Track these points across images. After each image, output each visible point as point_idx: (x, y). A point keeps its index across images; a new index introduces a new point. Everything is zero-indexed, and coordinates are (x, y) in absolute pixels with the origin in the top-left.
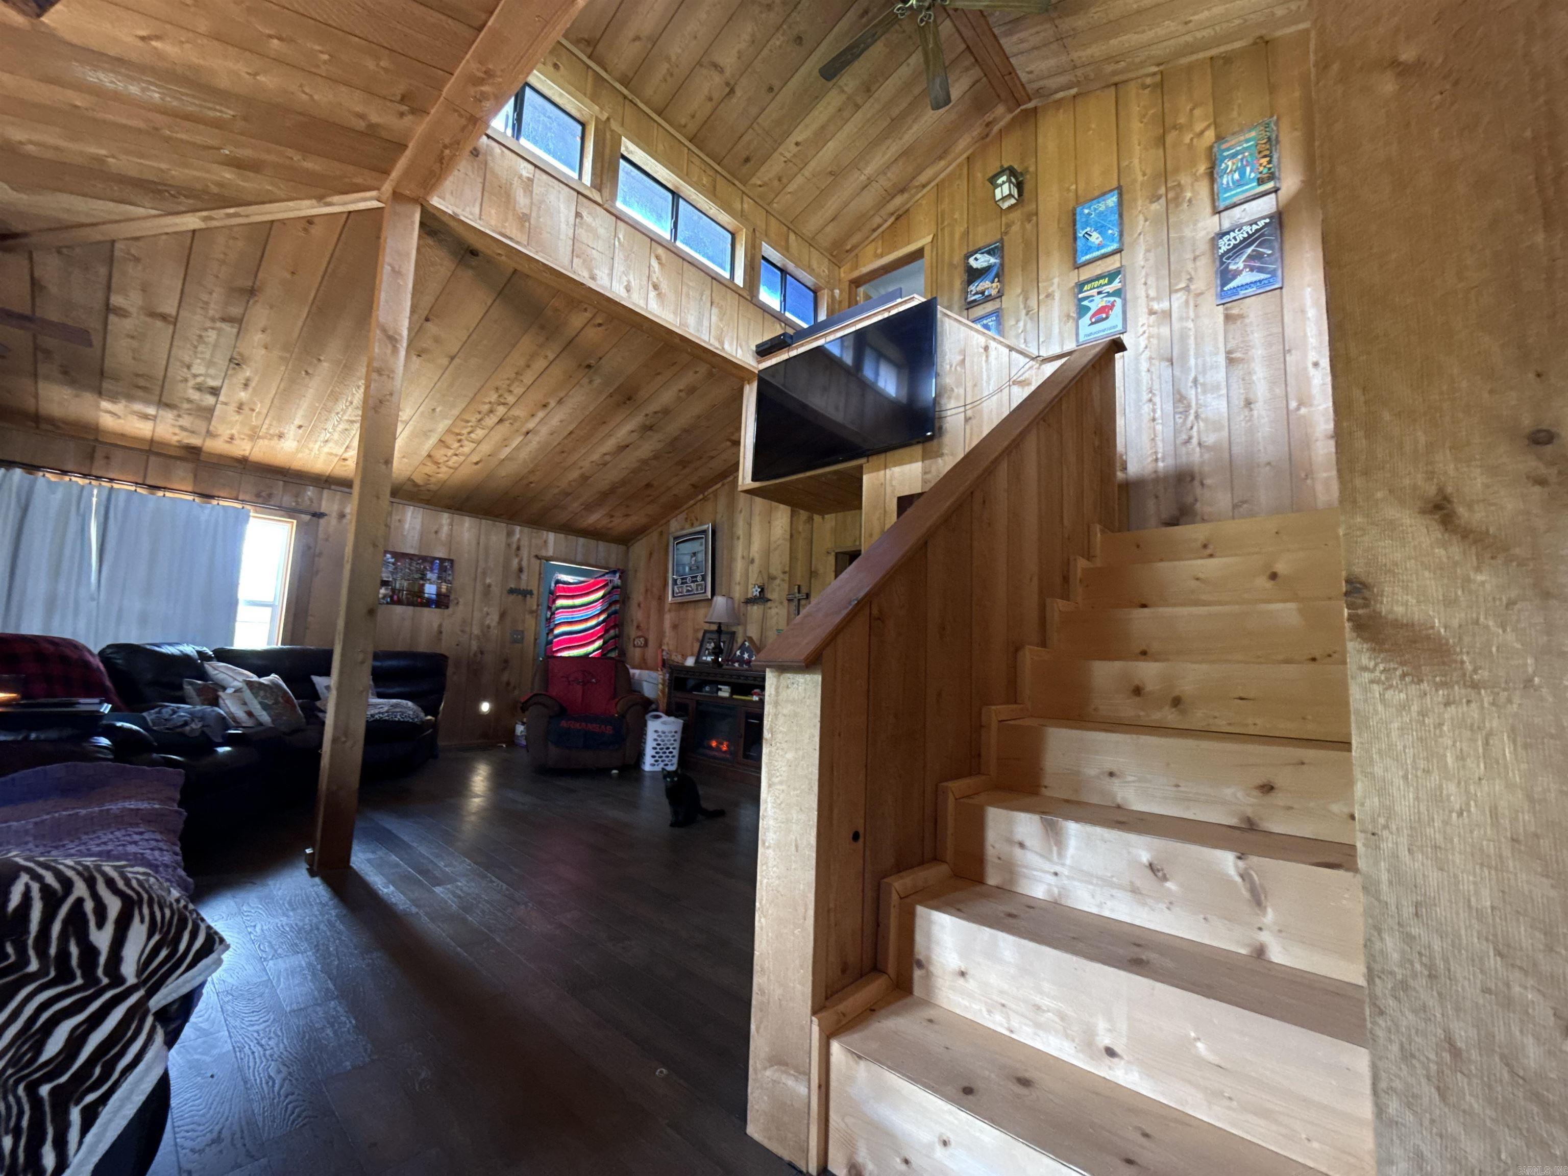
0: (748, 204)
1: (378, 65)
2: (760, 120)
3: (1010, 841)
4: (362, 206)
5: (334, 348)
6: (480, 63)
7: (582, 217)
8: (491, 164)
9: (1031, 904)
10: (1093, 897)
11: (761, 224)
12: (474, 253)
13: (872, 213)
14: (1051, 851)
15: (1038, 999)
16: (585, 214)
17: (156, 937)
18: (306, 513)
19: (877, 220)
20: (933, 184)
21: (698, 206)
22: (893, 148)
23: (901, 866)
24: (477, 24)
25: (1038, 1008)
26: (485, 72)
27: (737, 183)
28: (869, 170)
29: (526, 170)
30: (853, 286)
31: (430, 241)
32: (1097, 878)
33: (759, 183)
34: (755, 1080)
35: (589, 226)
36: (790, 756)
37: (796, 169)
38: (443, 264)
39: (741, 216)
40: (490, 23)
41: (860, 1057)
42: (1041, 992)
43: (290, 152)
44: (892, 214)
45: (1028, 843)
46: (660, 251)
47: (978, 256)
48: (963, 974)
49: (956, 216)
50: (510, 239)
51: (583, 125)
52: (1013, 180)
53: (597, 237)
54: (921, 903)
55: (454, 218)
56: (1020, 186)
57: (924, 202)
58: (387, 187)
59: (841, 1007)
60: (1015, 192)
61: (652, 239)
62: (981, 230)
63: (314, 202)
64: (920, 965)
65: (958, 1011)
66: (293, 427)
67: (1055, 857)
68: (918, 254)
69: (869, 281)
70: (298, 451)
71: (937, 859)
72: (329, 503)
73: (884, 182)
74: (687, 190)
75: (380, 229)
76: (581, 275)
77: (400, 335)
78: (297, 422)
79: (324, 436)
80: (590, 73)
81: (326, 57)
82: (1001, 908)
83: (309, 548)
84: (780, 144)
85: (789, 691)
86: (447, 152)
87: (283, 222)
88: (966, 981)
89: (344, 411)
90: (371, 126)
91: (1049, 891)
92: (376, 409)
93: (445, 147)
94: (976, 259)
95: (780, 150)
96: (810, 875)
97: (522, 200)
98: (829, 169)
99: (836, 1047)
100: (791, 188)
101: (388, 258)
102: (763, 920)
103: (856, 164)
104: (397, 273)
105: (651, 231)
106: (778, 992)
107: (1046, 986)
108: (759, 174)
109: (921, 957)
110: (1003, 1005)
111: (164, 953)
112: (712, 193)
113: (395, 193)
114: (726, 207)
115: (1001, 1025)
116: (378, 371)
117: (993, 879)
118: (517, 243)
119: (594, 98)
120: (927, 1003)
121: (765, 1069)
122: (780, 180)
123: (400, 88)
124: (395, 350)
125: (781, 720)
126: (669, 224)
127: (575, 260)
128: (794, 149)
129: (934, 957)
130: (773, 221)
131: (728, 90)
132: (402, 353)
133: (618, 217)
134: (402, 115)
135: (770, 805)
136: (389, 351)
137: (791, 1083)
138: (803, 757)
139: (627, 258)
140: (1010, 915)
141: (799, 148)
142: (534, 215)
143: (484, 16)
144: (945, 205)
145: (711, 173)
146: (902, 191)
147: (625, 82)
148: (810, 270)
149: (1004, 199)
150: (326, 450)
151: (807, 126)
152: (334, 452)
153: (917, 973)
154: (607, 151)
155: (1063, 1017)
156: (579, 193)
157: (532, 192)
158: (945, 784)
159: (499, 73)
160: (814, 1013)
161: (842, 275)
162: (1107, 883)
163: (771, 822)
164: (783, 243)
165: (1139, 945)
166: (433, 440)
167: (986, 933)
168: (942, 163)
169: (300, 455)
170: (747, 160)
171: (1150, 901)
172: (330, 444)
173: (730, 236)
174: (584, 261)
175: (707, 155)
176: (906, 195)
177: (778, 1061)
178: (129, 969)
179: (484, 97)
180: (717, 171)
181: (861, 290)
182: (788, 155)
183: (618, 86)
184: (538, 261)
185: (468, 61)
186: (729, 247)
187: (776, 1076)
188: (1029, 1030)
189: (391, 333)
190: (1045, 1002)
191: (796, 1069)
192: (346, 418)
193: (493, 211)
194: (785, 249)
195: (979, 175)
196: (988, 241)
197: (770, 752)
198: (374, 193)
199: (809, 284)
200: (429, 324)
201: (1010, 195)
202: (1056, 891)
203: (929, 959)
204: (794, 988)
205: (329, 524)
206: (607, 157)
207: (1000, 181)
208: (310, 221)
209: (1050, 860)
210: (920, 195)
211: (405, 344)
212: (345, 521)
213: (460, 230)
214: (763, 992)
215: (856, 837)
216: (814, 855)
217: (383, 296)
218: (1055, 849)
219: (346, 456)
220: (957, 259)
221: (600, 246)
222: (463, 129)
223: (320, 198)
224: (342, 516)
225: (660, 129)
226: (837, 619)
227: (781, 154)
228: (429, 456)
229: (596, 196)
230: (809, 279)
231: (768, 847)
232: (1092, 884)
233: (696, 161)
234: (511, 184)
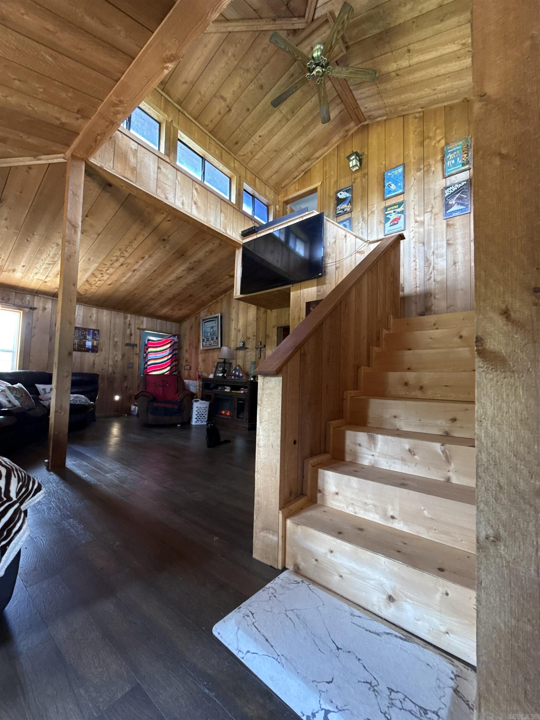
0: (237, 164)
1: (67, 95)
2: (243, 124)
3: (355, 444)
4: (56, 161)
5: (41, 229)
6: (117, 97)
7: (160, 169)
8: (117, 142)
9: (363, 467)
10: (387, 463)
11: (243, 174)
12: (110, 185)
13: (293, 170)
14: (371, 447)
15: (366, 501)
16: (162, 168)
17: (21, 483)
18: (26, 308)
19: (296, 174)
20: (322, 158)
21: (214, 164)
22: (304, 140)
23: (312, 454)
24: (115, 78)
25: (366, 504)
26: (119, 101)
27: (232, 154)
28: (293, 150)
29: (134, 146)
30: (285, 204)
31: (89, 179)
32: (389, 456)
33: (242, 154)
34: (256, 537)
35: (164, 173)
36: (269, 410)
37: (259, 148)
38: (96, 190)
39: (234, 170)
40: (122, 78)
41: (298, 524)
42: (367, 498)
43: (21, 134)
44: (303, 171)
45: (362, 444)
46: (197, 186)
47: (341, 192)
48: (337, 494)
49: (332, 173)
50: (128, 179)
51: (160, 123)
52: (358, 158)
53: (168, 179)
54: (321, 468)
55: (101, 168)
56: (360, 161)
57: (317, 166)
58: (69, 153)
59: (290, 507)
60: (358, 164)
61: (193, 180)
62: (342, 180)
63: (32, 158)
64: (320, 491)
65: (335, 508)
66: (20, 267)
67: (373, 449)
68: (315, 190)
69: (293, 201)
70: (22, 278)
71: (325, 452)
72: (38, 303)
73: (300, 156)
74: (209, 157)
75: (65, 172)
76: (161, 197)
77: (78, 224)
78: (22, 264)
79: (35, 271)
80: (163, 98)
81: (42, 90)
82: (352, 469)
83: (29, 324)
84: (252, 136)
85: (268, 384)
86: (99, 137)
87: (16, 167)
88: (338, 496)
89: (46, 259)
90: (62, 123)
91: (370, 462)
92: (68, 260)
93: (98, 135)
94: (341, 194)
95: (252, 138)
96: (278, 457)
97: (132, 160)
98: (275, 149)
99: (288, 522)
100: (257, 157)
101: (71, 187)
102: (258, 476)
103: (287, 147)
104: (75, 195)
105: (192, 176)
106: (265, 503)
107: (369, 495)
108: (242, 150)
109: (320, 488)
110: (353, 504)
111: (24, 490)
112: (221, 159)
113: (72, 155)
114: (227, 165)
115: (352, 511)
116: (68, 242)
117: (348, 458)
118: (131, 181)
119: (165, 111)
120: (323, 505)
121: (260, 532)
122: (252, 153)
123: (76, 108)
124: (76, 232)
125: (265, 396)
126: (201, 173)
127: (158, 190)
128: (259, 139)
129: (325, 488)
130: (248, 173)
131: (228, 109)
132: (79, 233)
133: (177, 169)
134: (77, 119)
135: (261, 431)
136: (73, 232)
137: (271, 536)
138: (275, 411)
139: (182, 189)
140: (356, 471)
141: (261, 138)
142: (138, 167)
143: (119, 75)
144: (327, 168)
145: (220, 149)
146: (308, 160)
147: (180, 103)
148: (266, 197)
149: (353, 167)
150: (36, 277)
151: (265, 128)
152: (40, 278)
153: (319, 495)
154: (172, 137)
155: (375, 506)
156: (159, 157)
157: (137, 156)
158: (330, 422)
159: (126, 102)
160: (280, 509)
161: (280, 199)
162: (392, 457)
163: (261, 437)
164: (253, 183)
165: (404, 479)
166: (89, 274)
167: (346, 477)
168: (326, 148)
169: (23, 280)
170: (237, 143)
171: (409, 464)
172: (38, 275)
173: (229, 179)
174: (162, 190)
175: (218, 140)
176: (309, 162)
177: (266, 529)
178: (13, 494)
179: (118, 112)
180: (222, 148)
181: (289, 206)
182: (256, 142)
183: (176, 105)
184: (141, 190)
185: (111, 96)
186: (228, 184)
187: (265, 534)
188: (362, 512)
189: (73, 223)
190: (369, 501)
191: (273, 531)
192: (46, 262)
193: (119, 165)
194: (254, 186)
195: (342, 155)
196: (346, 186)
197: (261, 409)
198: (62, 155)
199: (265, 203)
200: (87, 218)
201: (356, 165)
202: (373, 462)
203: (323, 489)
204: (272, 501)
205: (39, 313)
206: (171, 140)
207: (352, 158)
208: (30, 167)
209: (371, 450)
210: (316, 163)
211: (80, 229)
212: (46, 311)
213: (104, 174)
214: (258, 503)
215: (295, 443)
216: (279, 449)
217: (69, 205)
218: (373, 446)
219: (46, 280)
220: (332, 194)
221: (169, 183)
222: (107, 127)
223: (35, 157)
224: (44, 309)
225: (196, 126)
226: (288, 354)
227: (253, 141)
228: (87, 281)
229: (167, 159)
230: (265, 201)
231: (260, 447)
232: (386, 458)
233: (212, 142)
234: (127, 152)
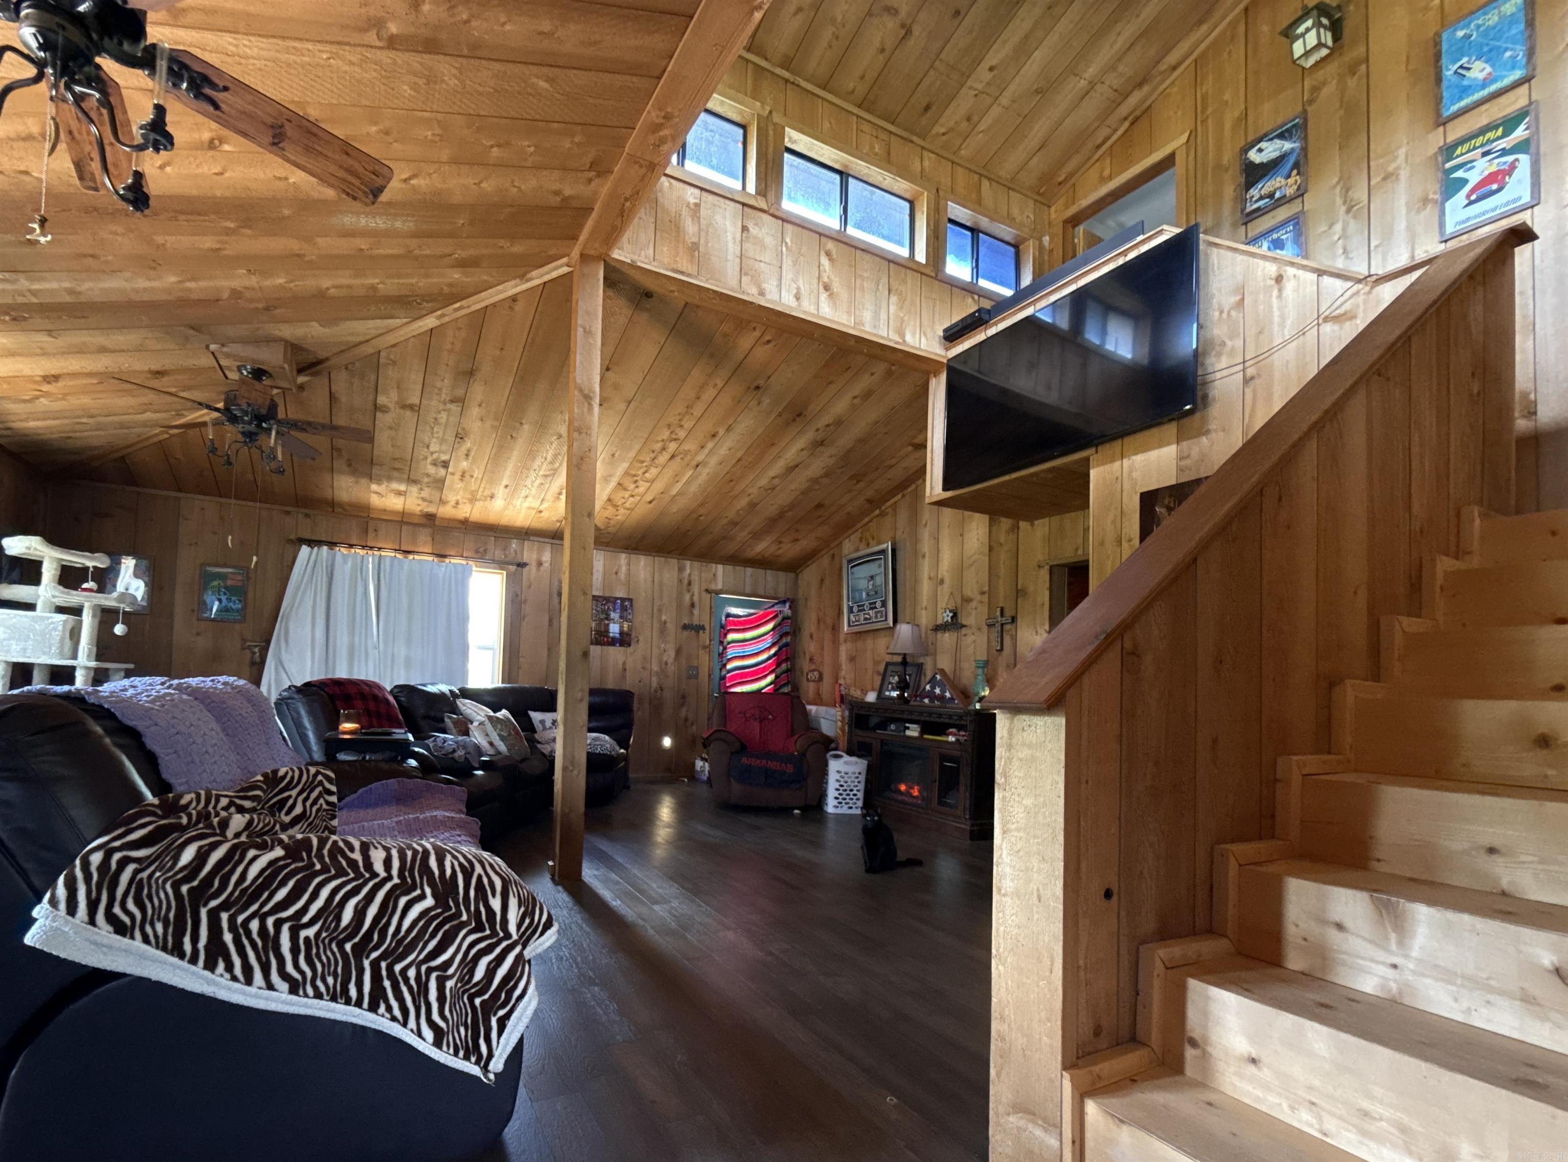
0: (929, 161)
1: (572, 142)
2: (942, 56)
4: (555, 274)
5: (532, 413)
6: (660, 110)
7: (748, 230)
8: (660, 199)
11: (946, 181)
12: (648, 295)
13: (1096, 124)
16: (751, 226)
18: (512, 564)
19: (1104, 132)
20: (1187, 63)
21: (870, 180)
22: (1127, 31)
24: (656, 74)
26: (664, 117)
27: (915, 138)
28: (1091, 71)
29: (691, 195)
30: (1069, 226)
31: (610, 293)
33: (943, 130)
35: (755, 238)
36: (1028, 802)
37: (989, 100)
38: (623, 310)
39: (920, 179)
40: (669, 68)
43: (502, 242)
44: (1125, 119)
46: (830, 245)
47: (1263, 145)
49: (1227, 97)
50: (682, 273)
51: (744, 127)
52: (1325, 21)
53: (763, 247)
55: (633, 266)
56: (1336, 29)
57: (1175, 89)
58: (576, 253)
60: (1328, 39)
61: (820, 234)
62: (1267, 107)
63: (518, 280)
66: (502, 488)
68: (1168, 162)
69: (1095, 213)
70: (506, 508)
72: (529, 553)
73: (1114, 80)
74: (859, 166)
75: (571, 293)
76: (750, 293)
77: (594, 392)
78: (504, 483)
79: (524, 492)
80: (750, 66)
81: (532, 149)
83: (517, 596)
84: (968, 77)
85: (1026, 735)
86: (628, 204)
87: (494, 305)
89: (540, 467)
90: (565, 200)
92: (578, 467)
93: (626, 200)
94: (1260, 150)
95: (969, 83)
96: (1057, 928)
97: (690, 228)
98: (1035, 87)
100: (982, 126)
101: (580, 320)
103: (1072, 70)
104: (588, 333)
105: (819, 225)
108: (942, 121)
112: (886, 161)
113: (582, 255)
114: (902, 172)
116: (578, 429)
118: (689, 275)
119: (755, 94)
122: (969, 119)
123: (587, 160)
124: (590, 406)
126: (837, 210)
127: (744, 278)
128: (988, 76)
130: (960, 171)
131: (903, 32)
132: (596, 409)
133: (785, 220)
134: (590, 180)
135: (1005, 853)
136: (586, 410)
139: (795, 263)
141: (995, 72)
142: (702, 241)
143: (664, 63)
144: (1208, 86)
145: (884, 136)
146: (1140, 85)
147: (786, 64)
148: (1010, 220)
149: (1307, 54)
150: (526, 504)
151: (1005, 42)
152: (533, 505)
154: (771, 150)
156: (744, 204)
157: (699, 218)
159: (677, 113)
161: (1053, 216)
163: (1008, 869)
164: (974, 196)
166: (612, 485)
168: (1204, 28)
169: (506, 512)
170: (927, 108)
172: (530, 499)
173: (907, 205)
174: (752, 277)
175: (879, 117)
176: (1146, 89)
179: (663, 141)
180: (891, 132)
181: (1081, 229)
182: (980, 86)
183: (778, 71)
184: (708, 289)
185: (649, 112)
186: (907, 218)
189: (586, 392)
192: (541, 473)
193: (665, 249)
194: (976, 203)
195: (1265, 28)
196: (1280, 121)
198: (565, 260)
199: (1008, 238)
200: (609, 374)
201: (1320, 45)
205: (530, 572)
206: (770, 156)
207: (1301, 30)
208: (514, 299)
210: (1168, 82)
211: (597, 400)
212: (542, 569)
213: (638, 276)
215: (1108, 894)
217: (578, 357)
219: (541, 508)
220: (1228, 156)
221: (767, 256)
222: (642, 179)
223: (523, 277)
224: (540, 564)
225: (825, 104)
226: (1083, 655)
227: (971, 88)
228: (611, 500)
229: (762, 204)
230: (1006, 232)
231: (1005, 895)
233: (866, 127)
234: (680, 215)
